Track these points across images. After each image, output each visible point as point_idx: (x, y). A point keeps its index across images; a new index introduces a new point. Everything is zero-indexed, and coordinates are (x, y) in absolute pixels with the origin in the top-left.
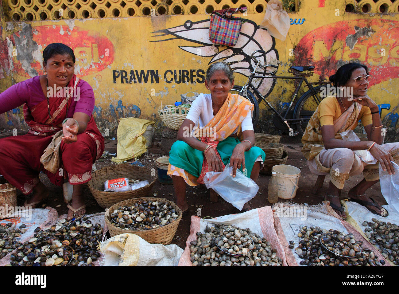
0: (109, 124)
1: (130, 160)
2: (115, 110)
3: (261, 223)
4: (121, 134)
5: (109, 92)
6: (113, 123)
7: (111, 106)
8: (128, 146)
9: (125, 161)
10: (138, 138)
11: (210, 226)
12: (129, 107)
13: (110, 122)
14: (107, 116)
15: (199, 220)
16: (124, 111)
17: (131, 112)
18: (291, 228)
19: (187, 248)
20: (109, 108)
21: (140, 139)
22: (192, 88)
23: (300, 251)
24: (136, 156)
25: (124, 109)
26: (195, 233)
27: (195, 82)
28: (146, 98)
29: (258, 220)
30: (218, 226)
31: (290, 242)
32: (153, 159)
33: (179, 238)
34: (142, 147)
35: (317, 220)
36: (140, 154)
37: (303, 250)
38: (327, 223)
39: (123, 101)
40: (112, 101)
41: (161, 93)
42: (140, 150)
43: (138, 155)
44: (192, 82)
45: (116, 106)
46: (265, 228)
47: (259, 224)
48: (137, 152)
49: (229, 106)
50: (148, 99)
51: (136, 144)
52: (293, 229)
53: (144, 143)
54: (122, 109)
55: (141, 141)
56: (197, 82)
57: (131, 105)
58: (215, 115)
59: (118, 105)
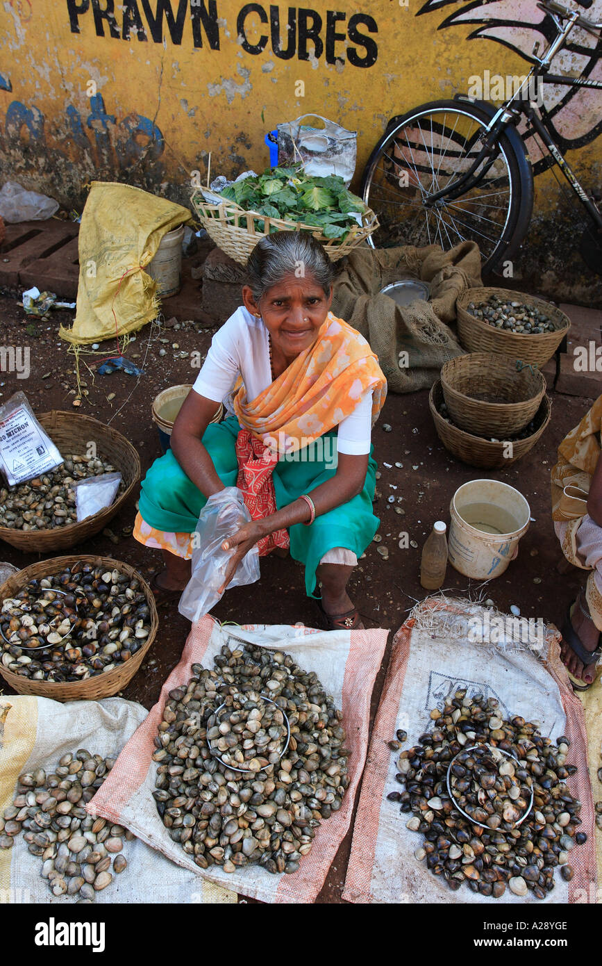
0: (68, 167)
1: (108, 342)
2: (82, 126)
3: (347, 671)
4: (90, 247)
5: (60, 63)
6: (80, 167)
7: (72, 111)
8: (104, 301)
9: (95, 346)
10: (132, 281)
11: (233, 646)
12: (126, 121)
13: (71, 160)
14: (62, 142)
15: (212, 627)
16: (112, 132)
17: (134, 137)
18: (427, 687)
19: (158, 708)
20: (63, 116)
21: (139, 282)
22: (332, 80)
23: (406, 766)
24: (125, 331)
25: (110, 125)
26: (189, 665)
27: (343, 62)
28: (180, 97)
29: (345, 659)
30: (252, 650)
31: (399, 732)
32: (175, 346)
33: (155, 666)
34: (143, 305)
35: (511, 673)
36: (137, 325)
37: (412, 767)
38: (529, 691)
39: (106, 97)
40: (73, 94)
41: (227, 85)
42: (137, 315)
43: (131, 327)
44: (331, 59)
45: (85, 112)
46: (350, 687)
47: (343, 672)
48: (130, 319)
49: (310, 371)
50: (186, 102)
51: (125, 296)
52: (432, 689)
53: (149, 291)
54: (104, 124)
55: (141, 288)
56: (347, 62)
57: (133, 116)
58: (274, 378)
59: (93, 111)
